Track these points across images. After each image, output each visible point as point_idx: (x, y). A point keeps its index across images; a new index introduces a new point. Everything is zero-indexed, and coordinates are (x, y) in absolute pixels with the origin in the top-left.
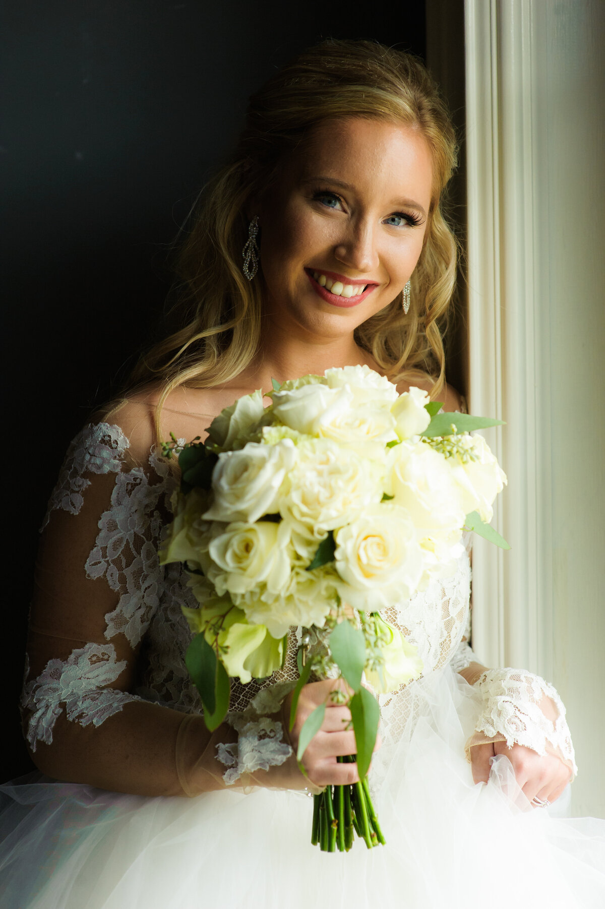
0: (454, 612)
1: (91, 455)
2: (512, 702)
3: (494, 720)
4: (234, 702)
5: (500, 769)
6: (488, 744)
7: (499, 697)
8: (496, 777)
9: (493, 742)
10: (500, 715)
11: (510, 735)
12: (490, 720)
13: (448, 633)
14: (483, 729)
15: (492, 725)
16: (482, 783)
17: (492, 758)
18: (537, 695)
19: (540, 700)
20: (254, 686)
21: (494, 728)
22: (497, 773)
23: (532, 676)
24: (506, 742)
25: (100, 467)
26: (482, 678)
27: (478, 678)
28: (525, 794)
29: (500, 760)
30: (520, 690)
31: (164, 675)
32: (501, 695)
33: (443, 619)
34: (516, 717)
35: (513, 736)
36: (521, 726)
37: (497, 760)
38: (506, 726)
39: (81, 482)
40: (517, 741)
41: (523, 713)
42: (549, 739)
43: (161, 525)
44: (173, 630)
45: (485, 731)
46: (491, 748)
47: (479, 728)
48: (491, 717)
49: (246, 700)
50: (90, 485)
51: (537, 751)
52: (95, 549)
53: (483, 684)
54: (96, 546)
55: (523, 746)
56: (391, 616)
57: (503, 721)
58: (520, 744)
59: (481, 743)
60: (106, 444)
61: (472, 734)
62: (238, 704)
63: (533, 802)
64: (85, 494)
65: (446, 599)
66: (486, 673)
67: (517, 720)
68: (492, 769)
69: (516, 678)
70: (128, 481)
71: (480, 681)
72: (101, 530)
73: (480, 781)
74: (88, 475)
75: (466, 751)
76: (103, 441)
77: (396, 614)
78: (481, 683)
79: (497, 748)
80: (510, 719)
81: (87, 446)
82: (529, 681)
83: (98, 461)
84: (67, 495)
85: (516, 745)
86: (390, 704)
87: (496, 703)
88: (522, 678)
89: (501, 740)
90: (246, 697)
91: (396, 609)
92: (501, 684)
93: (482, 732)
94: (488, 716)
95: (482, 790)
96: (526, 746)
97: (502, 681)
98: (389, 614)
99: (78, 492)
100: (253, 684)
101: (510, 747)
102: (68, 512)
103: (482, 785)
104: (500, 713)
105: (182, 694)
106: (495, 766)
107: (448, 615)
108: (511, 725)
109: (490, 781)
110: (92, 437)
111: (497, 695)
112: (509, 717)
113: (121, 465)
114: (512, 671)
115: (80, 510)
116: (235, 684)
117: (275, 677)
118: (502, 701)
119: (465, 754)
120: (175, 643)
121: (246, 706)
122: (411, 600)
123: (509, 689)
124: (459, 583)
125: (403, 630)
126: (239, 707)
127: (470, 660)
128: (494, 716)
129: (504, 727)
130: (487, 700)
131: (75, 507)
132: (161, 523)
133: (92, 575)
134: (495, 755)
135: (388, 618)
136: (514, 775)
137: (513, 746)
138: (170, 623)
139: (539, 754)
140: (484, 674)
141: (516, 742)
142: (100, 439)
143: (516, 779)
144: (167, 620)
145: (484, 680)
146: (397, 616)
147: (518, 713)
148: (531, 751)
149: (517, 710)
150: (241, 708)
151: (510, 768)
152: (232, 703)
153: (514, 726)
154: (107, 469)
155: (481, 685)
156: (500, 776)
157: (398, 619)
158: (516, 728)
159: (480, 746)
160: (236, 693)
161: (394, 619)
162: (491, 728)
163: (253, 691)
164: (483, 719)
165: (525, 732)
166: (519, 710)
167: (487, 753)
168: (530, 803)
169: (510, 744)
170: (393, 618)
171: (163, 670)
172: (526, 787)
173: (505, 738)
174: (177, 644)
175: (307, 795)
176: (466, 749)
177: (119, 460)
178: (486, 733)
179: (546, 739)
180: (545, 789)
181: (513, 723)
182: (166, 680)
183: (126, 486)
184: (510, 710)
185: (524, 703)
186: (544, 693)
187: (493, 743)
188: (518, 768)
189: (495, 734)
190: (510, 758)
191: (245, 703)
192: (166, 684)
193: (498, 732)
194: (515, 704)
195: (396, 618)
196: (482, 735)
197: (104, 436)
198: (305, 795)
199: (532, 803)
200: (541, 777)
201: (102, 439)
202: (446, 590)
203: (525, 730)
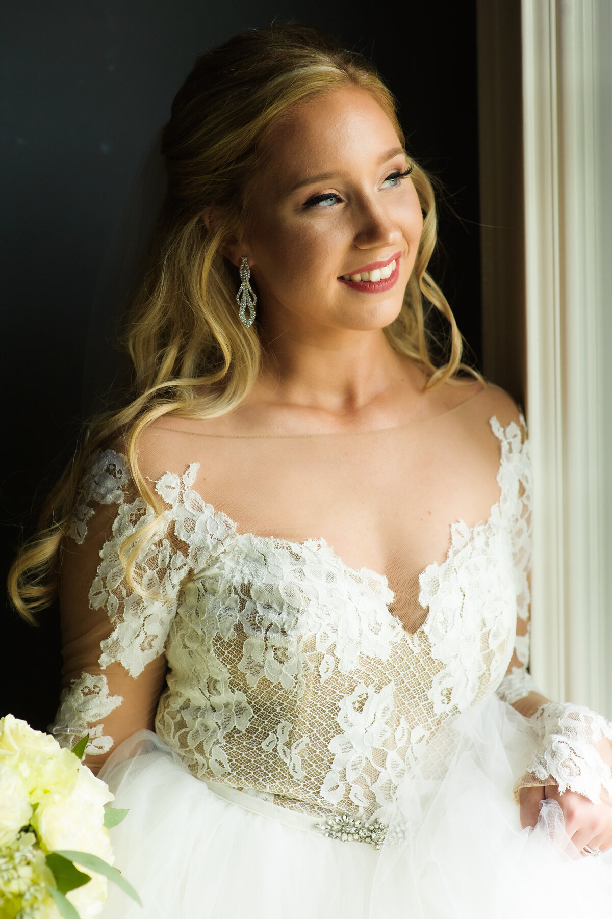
0: (493, 645)
1: (96, 483)
2: (568, 743)
3: (547, 761)
4: (252, 734)
5: (549, 816)
6: (539, 787)
7: (554, 736)
8: (544, 823)
9: (544, 785)
10: (554, 757)
11: (563, 779)
12: (542, 761)
13: (487, 666)
14: (534, 770)
15: (545, 767)
16: (529, 828)
17: (542, 802)
18: (596, 737)
19: (598, 742)
20: (274, 719)
21: (546, 770)
22: (545, 818)
23: (592, 714)
24: (557, 787)
25: (103, 497)
26: (540, 711)
27: (536, 710)
28: (574, 844)
29: (551, 805)
30: (578, 730)
31: (180, 702)
32: (557, 733)
33: (481, 651)
34: (571, 760)
35: (565, 781)
36: (575, 769)
37: (547, 804)
38: (559, 769)
39: (87, 510)
40: (570, 787)
41: (579, 757)
42: (605, 786)
43: (172, 554)
44: (192, 658)
45: (537, 773)
46: (541, 791)
47: (531, 768)
48: (544, 758)
49: (265, 733)
50: (93, 515)
51: (590, 799)
52: (96, 579)
53: (540, 718)
54: (97, 576)
55: (576, 793)
56: (424, 649)
57: (556, 763)
58: (572, 790)
59: (531, 785)
60: (110, 474)
61: (523, 773)
62: (256, 737)
63: (584, 851)
64: (89, 523)
65: (486, 630)
66: (545, 706)
67: (571, 764)
68: (540, 813)
69: (575, 717)
70: (132, 512)
71: (537, 714)
72: (103, 560)
73: (527, 826)
74: (93, 504)
75: (515, 792)
76: (108, 470)
77: (430, 647)
78: (538, 717)
79: (549, 792)
80: (565, 762)
81: (94, 473)
82: (588, 720)
83: (102, 491)
84: (75, 522)
85: (568, 791)
86: (422, 741)
87: (551, 743)
88: (581, 717)
89: (553, 784)
90: (265, 730)
91: (430, 642)
92: (558, 722)
93: (533, 773)
94: (541, 756)
95: (529, 835)
96: (578, 793)
97: (559, 718)
98: (423, 647)
99: (83, 520)
100: (273, 717)
101: (561, 793)
102: (74, 540)
103: (529, 829)
104: (554, 754)
105: (197, 722)
106: (544, 811)
107: (488, 647)
108: (565, 769)
109: (538, 827)
110: (98, 464)
111: (553, 733)
112: (564, 759)
113: (124, 496)
114: (571, 708)
115: (84, 539)
116: (253, 717)
117: (297, 711)
118: (557, 741)
119: (513, 795)
120: (193, 670)
121: (265, 739)
122: (446, 632)
123: (566, 728)
124: (502, 613)
125: (438, 664)
126: (256, 740)
127: (530, 689)
128: (548, 758)
129: (557, 770)
130: (543, 736)
131: (80, 536)
132: (170, 552)
133: (95, 605)
134: (545, 798)
135: (422, 651)
136: (564, 824)
137: (564, 792)
138: (188, 650)
139: (592, 802)
140: (541, 707)
141: (568, 788)
142: (105, 468)
143: (566, 827)
144: (185, 647)
145: (542, 714)
146: (431, 649)
147: (573, 756)
148: (584, 798)
149: (573, 752)
150: (259, 741)
151: (559, 816)
152: (250, 735)
153: (567, 770)
154: (110, 498)
155: (538, 720)
156: (549, 823)
157: (432, 652)
158: (570, 772)
159: (530, 789)
160: (255, 725)
161: (428, 652)
162: (543, 770)
163: (273, 724)
164: (536, 759)
165: (578, 777)
166: (575, 753)
167: (537, 796)
168: (579, 853)
169: (562, 789)
170: (426, 651)
171: (180, 697)
172: (576, 837)
173: (557, 782)
174: (196, 672)
175: (324, 835)
176: (516, 790)
177: (123, 491)
178: (537, 774)
179: (602, 786)
180: (597, 838)
181: (566, 767)
182: (182, 708)
183: (129, 517)
184: (565, 752)
185: (580, 744)
186: (603, 735)
187: (545, 787)
188: (569, 815)
189: (547, 777)
190: (561, 804)
191: (263, 735)
192: (182, 711)
193: (550, 775)
194: (571, 745)
195: (430, 651)
196: (533, 777)
197: (109, 465)
198: (322, 836)
199: (582, 852)
200: (593, 826)
201: (108, 468)
202: (486, 621)
203: (580, 774)
